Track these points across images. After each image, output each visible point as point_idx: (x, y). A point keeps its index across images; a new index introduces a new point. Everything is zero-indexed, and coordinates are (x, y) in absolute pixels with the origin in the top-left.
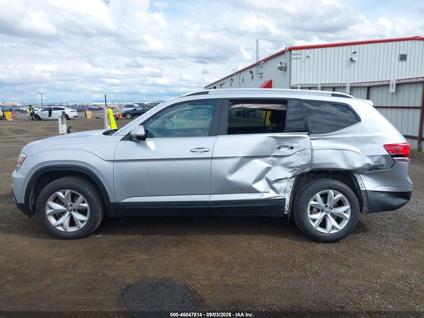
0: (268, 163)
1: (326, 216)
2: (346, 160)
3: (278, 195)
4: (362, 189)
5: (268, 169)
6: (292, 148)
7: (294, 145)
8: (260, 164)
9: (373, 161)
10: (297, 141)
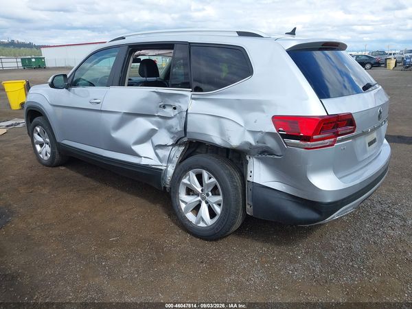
0: (153, 124)
1: (200, 202)
2: (222, 133)
3: (160, 164)
4: (249, 179)
5: (153, 132)
6: (175, 108)
7: (177, 105)
8: (144, 125)
9: (255, 140)
10: (180, 100)
